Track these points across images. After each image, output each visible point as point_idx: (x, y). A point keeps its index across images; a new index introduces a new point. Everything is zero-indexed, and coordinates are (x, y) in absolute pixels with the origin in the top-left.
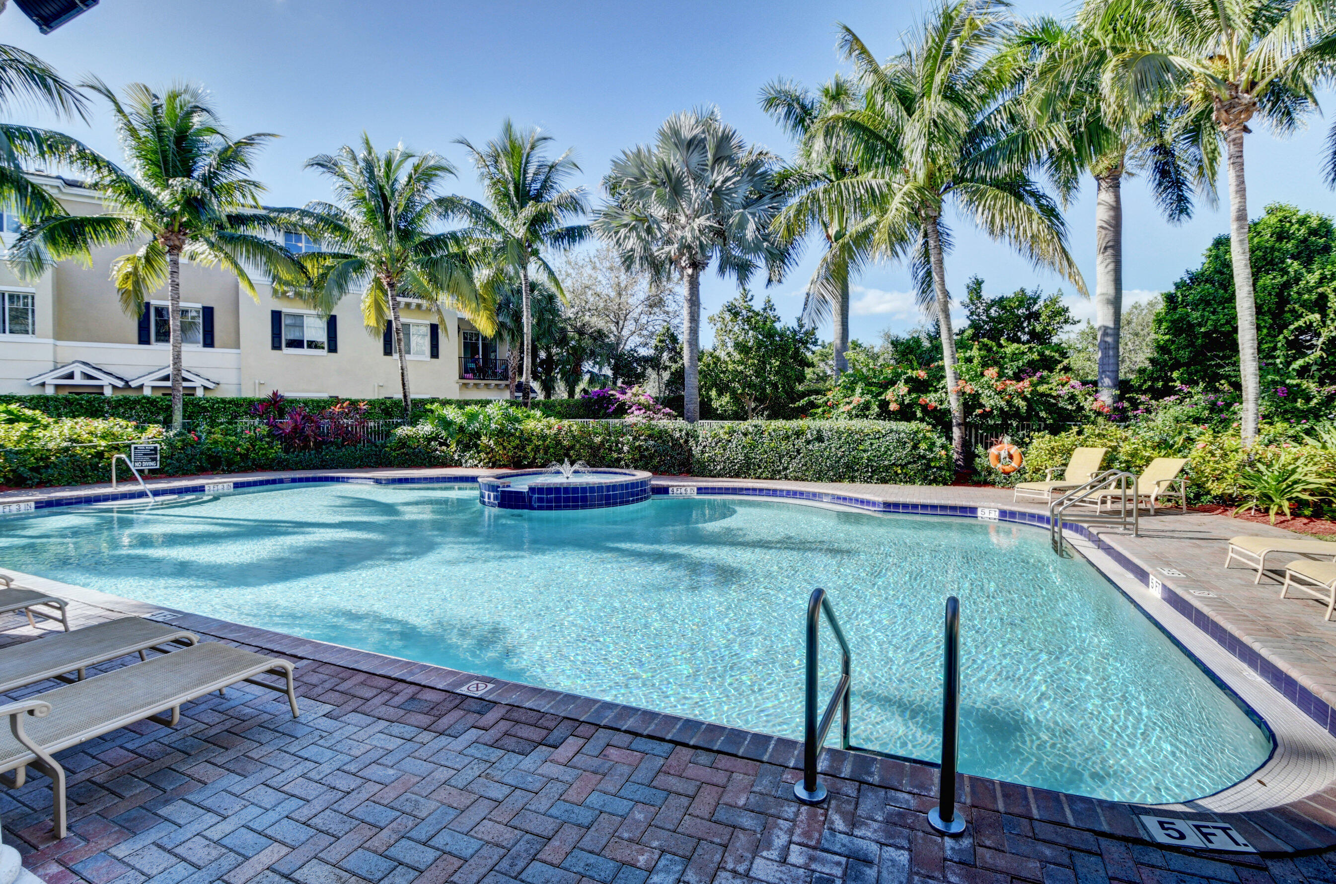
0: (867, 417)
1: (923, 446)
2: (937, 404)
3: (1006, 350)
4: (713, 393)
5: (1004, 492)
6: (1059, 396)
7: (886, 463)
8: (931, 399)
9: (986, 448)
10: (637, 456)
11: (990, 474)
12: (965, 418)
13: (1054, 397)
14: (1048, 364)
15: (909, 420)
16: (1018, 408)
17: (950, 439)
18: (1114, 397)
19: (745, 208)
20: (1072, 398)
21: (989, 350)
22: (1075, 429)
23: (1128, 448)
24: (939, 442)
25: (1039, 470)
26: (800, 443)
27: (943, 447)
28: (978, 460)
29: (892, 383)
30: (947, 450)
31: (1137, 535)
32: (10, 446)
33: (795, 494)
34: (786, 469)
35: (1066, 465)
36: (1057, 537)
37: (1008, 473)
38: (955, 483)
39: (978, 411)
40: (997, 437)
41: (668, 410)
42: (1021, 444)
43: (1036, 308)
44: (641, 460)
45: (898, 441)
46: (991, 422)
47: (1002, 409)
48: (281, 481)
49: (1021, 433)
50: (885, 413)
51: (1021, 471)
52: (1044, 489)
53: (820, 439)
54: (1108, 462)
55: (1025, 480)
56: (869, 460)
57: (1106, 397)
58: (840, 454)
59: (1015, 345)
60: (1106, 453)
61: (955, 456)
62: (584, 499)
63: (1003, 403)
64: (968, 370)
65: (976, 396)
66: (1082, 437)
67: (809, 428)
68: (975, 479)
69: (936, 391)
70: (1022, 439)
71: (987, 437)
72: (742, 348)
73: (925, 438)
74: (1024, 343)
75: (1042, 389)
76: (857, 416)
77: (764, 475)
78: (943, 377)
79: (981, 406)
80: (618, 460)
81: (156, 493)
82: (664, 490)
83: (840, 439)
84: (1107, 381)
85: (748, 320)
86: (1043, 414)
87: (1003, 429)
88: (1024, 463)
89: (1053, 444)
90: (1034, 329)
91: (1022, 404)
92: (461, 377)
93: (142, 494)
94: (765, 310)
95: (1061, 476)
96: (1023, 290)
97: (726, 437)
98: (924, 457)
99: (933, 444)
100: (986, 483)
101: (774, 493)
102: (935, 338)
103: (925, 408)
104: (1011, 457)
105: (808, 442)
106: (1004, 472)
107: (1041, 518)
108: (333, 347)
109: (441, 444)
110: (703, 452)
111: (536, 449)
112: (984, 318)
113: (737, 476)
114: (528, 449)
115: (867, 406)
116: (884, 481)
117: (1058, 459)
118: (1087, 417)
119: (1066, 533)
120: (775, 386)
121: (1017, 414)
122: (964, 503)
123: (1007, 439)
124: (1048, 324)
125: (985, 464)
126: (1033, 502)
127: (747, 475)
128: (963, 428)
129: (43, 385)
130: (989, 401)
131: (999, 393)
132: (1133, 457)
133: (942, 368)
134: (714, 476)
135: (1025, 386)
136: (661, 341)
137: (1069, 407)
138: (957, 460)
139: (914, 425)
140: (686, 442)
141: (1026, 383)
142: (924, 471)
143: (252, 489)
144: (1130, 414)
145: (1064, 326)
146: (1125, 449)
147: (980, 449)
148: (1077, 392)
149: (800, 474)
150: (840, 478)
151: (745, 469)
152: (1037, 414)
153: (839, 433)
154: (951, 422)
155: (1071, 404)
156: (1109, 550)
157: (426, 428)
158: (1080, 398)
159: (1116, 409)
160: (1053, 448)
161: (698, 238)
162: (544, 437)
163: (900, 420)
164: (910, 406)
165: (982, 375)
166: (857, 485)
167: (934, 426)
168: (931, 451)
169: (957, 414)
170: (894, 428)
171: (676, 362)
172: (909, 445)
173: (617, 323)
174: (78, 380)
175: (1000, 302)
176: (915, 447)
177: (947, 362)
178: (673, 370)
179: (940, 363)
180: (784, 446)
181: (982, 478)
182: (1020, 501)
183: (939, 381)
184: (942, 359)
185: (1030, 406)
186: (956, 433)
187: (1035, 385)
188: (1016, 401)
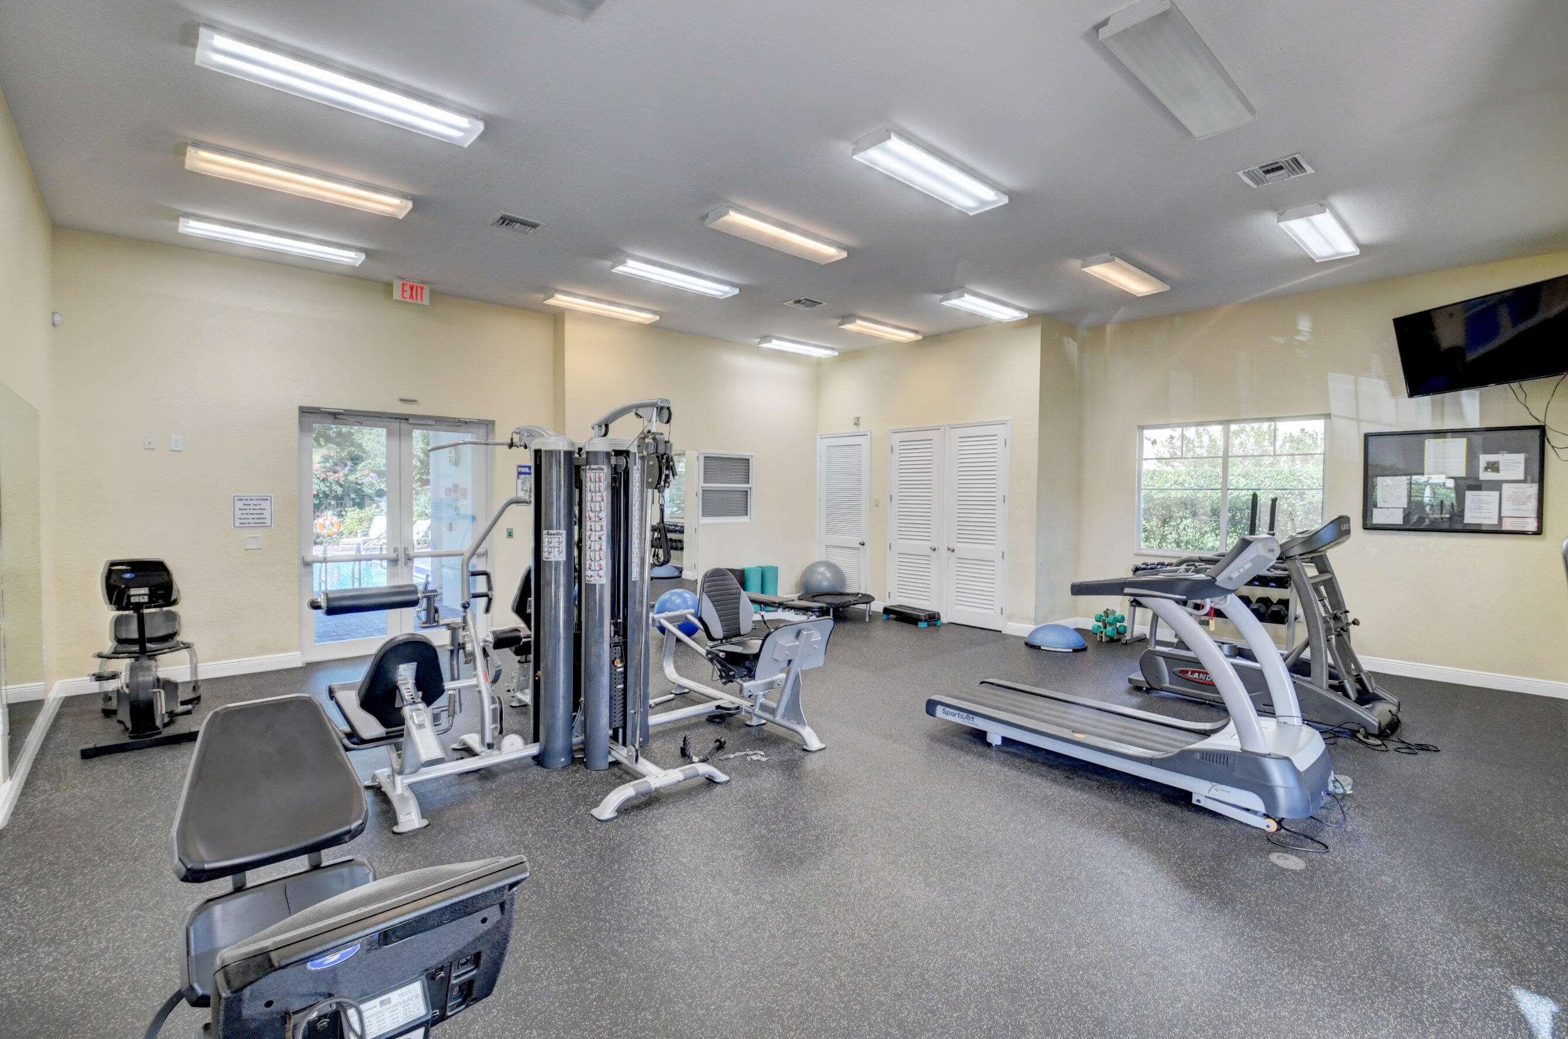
5: (328, 549)
6: (362, 483)
9: (315, 520)
11: (318, 537)
13: (359, 485)
14: (355, 460)
16: (336, 492)
20: (371, 485)
25: (352, 531)
35: (369, 527)
37: (331, 536)
40: (322, 512)
42: (340, 515)
47: (325, 492)
49: (339, 509)
51: (339, 533)
55: (344, 538)
63: (326, 489)
66: (378, 510)
70: (340, 512)
71: (315, 512)
75: (351, 478)
86: (352, 495)
87: (327, 505)
88: (342, 528)
89: (361, 515)
91: (339, 489)
95: (366, 535)
100: (315, 544)
104: (332, 525)
106: (328, 535)
117: (365, 524)
121: (335, 495)
123: (329, 513)
125: (315, 531)
130: (316, 487)
131: (323, 481)
135: (340, 477)
137: (370, 491)
141: (340, 474)
147: (310, 521)
148: (374, 481)
152: (349, 496)
155: (371, 488)
160: (360, 518)
181: (313, 540)
182: (343, 550)
185: (344, 491)
187: (346, 476)
188: (335, 487)
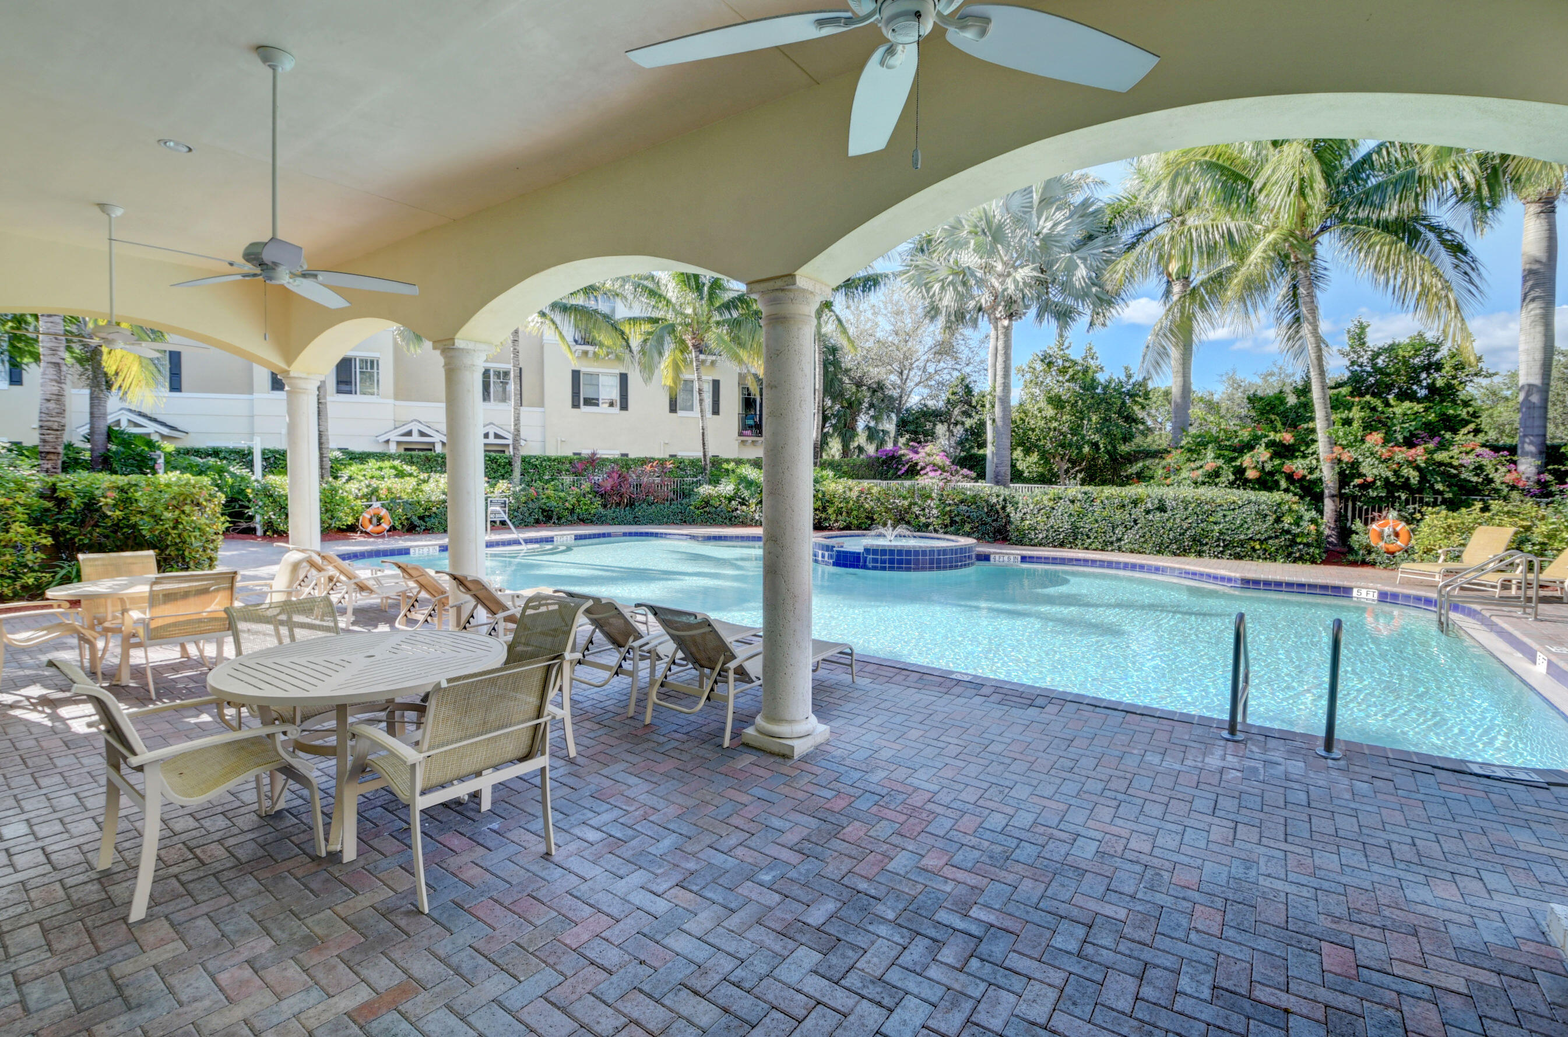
0: (1216, 485)
1: (1288, 520)
2: (1306, 472)
3: (1395, 409)
4: (1018, 453)
5: (1385, 574)
6: (1462, 466)
7: (1242, 537)
8: (1298, 466)
9: (1366, 524)
10: (948, 521)
11: (1370, 553)
12: (1341, 487)
13: (1455, 468)
14: (1453, 424)
15: (1270, 489)
16: (1408, 479)
17: (1321, 512)
18: (1538, 467)
19: (1072, 251)
20: (1479, 469)
21: (1374, 409)
22: (1479, 505)
23: (1544, 528)
24: (1307, 516)
25: (1431, 550)
26: (1138, 512)
27: (1313, 521)
28: (1354, 537)
29: (1249, 446)
30: (1317, 524)
31: (1536, 619)
32: (405, 497)
33: (1133, 567)
34: (1119, 540)
35: (1464, 545)
36: (1443, 619)
37: (1393, 553)
38: (1325, 562)
39: (1357, 481)
40: (1380, 511)
41: (965, 471)
42: (1410, 520)
43: (1438, 356)
44: (953, 524)
45: (1257, 513)
46: (1373, 494)
47: (1387, 479)
48: (609, 535)
49: (1411, 507)
50: (1240, 479)
51: (1408, 551)
52: (1434, 571)
53: (1162, 509)
54: (1519, 543)
55: (1414, 560)
56: (1221, 533)
57: (1527, 467)
58: (1185, 526)
59: (1407, 404)
60: (1516, 533)
61: (1327, 532)
62: (917, 562)
63: (1389, 474)
64: (1346, 435)
65: (1355, 465)
66: (1487, 514)
67: (1149, 496)
68: (1351, 558)
69: (1304, 457)
70: (1412, 514)
71: (1367, 510)
72: (1057, 402)
73: (1290, 510)
74: (1419, 401)
75: (1441, 456)
76: (1204, 483)
77: (1093, 546)
78: (1314, 441)
79: (1360, 475)
80: (927, 525)
81: (528, 541)
82: (986, 558)
83: (1186, 509)
84: (1530, 448)
85: (1063, 371)
86: (1439, 486)
87: (1390, 500)
88: (1413, 542)
89: (1450, 521)
90: (1433, 383)
91: (1414, 477)
92: (740, 434)
93: (517, 542)
94: (1085, 359)
95: (1458, 558)
96: (1420, 335)
97: (1051, 504)
98: (1288, 532)
99: (1301, 517)
100: (1364, 563)
101: (1110, 565)
102: (1304, 391)
103: (1290, 477)
104: (1397, 535)
105: (1148, 512)
106: (1388, 552)
107: (1428, 601)
108: (624, 407)
109: (742, 504)
110: (1023, 520)
111: (839, 512)
112: (1369, 369)
113: (1062, 545)
114: (830, 511)
115: (1216, 474)
116: (1238, 557)
117: (1456, 538)
118: (1497, 491)
119: (1453, 616)
120: (1095, 446)
121: (1406, 485)
122: (1337, 583)
123: (1393, 514)
124: (1454, 377)
125: (1364, 542)
126: (1421, 584)
127: (1073, 545)
128: (1337, 500)
129: (387, 441)
130: (1370, 470)
131: (1386, 461)
132: (1550, 539)
133: (1313, 431)
134: (1035, 545)
135: (1419, 454)
136: (954, 394)
137: (1475, 479)
138: (1329, 536)
139: (1277, 496)
140: (1004, 508)
141: (1420, 450)
142: (1287, 547)
143: (587, 541)
144: (1553, 489)
145: (1475, 379)
146: (1541, 530)
147: (1358, 525)
148: (1485, 462)
149: (1136, 547)
150: (1184, 552)
151: (1073, 538)
152: (1432, 486)
153: (1186, 503)
154: (1322, 493)
155: (1477, 475)
156: (1502, 633)
157: (727, 487)
158: (1489, 470)
159: (1538, 482)
160: (1449, 526)
161: (1022, 291)
162: (846, 500)
163: (1259, 490)
164: (1271, 474)
165: (1363, 441)
166: (1206, 560)
167: (1302, 498)
168: (1298, 525)
169: (1330, 484)
170: (1253, 498)
171: (970, 416)
172: (1271, 519)
173: (901, 373)
174: (415, 437)
175: (1391, 349)
176: (1278, 520)
177: (1319, 423)
178: (967, 426)
179: (1311, 425)
180: (1119, 516)
181: (1360, 558)
182: (1404, 583)
183: (1308, 446)
184: (1312, 419)
185: (1423, 479)
186: (1329, 506)
187: (1432, 452)
188: (1406, 471)
